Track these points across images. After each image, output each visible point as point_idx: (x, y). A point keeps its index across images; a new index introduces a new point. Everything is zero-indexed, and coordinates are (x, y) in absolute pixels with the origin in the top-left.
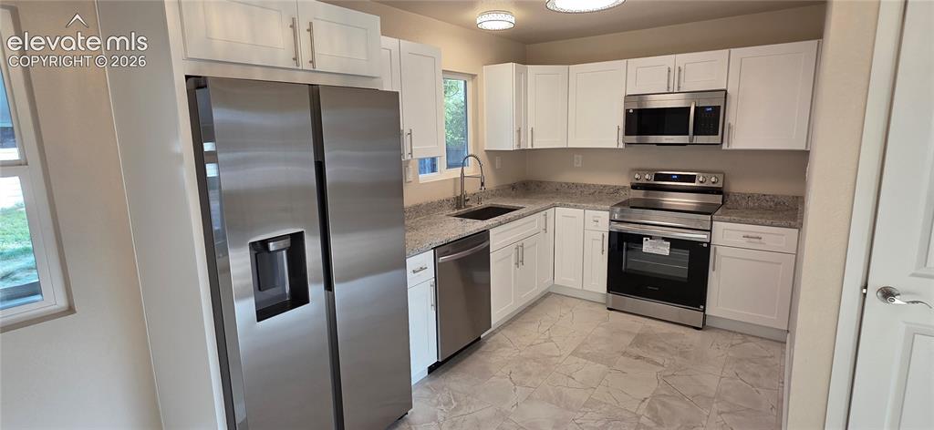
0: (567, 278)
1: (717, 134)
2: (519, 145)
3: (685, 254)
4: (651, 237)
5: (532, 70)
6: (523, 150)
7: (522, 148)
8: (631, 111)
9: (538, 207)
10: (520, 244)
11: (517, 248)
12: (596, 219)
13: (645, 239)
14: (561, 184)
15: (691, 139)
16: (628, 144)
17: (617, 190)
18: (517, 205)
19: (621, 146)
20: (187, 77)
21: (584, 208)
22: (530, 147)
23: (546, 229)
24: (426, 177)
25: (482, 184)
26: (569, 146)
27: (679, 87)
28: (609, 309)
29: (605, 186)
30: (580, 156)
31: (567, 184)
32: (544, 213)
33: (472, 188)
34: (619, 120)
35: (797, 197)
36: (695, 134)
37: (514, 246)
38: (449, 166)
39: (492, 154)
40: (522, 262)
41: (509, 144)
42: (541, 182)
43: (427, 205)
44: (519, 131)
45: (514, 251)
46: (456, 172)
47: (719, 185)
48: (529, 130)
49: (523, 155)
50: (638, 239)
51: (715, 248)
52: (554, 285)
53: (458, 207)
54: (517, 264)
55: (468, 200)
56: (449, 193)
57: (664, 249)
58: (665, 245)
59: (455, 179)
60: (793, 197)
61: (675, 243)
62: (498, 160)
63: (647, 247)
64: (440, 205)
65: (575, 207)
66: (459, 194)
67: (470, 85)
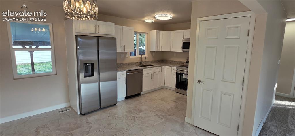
4: (185, 74)
5: (162, 32)
7: (158, 51)
8: (184, 43)
9: (159, 65)
10: (152, 74)
12: (174, 69)
17: (183, 63)
18: (153, 64)
19: (182, 51)
20: (76, 35)
21: (171, 67)
22: (161, 51)
23: (161, 71)
24: (133, 57)
25: (145, 59)
26: (171, 51)
28: (176, 92)
29: (181, 62)
30: (176, 54)
31: (172, 61)
32: (161, 67)
33: (143, 60)
34: (182, 45)
38: (139, 54)
39: (152, 52)
40: (153, 78)
41: (155, 50)
42: (167, 60)
43: (132, 63)
44: (157, 47)
46: (140, 56)
48: (161, 46)
50: (182, 75)
52: (165, 86)
53: (140, 64)
54: (151, 78)
55: (143, 63)
56: (139, 61)
59: (140, 57)
63: (184, 77)
64: (135, 63)
65: (169, 66)
66: (141, 61)
67: (146, 35)
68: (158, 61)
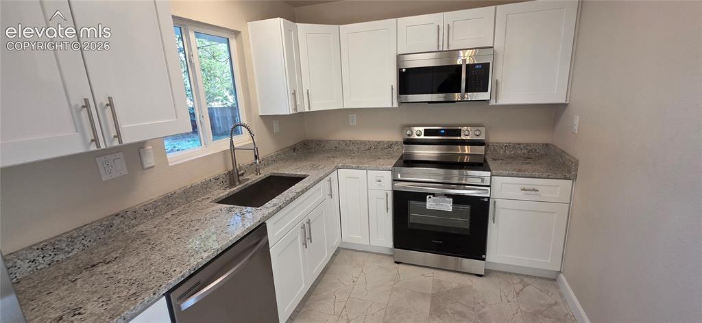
0: (355, 236)
1: (487, 91)
2: (296, 109)
3: (467, 208)
4: (434, 195)
5: (302, 28)
6: (301, 113)
7: (298, 111)
8: (404, 70)
9: (322, 175)
10: (305, 221)
11: (303, 227)
12: (378, 179)
13: (428, 197)
14: (339, 142)
15: (463, 97)
16: (401, 103)
17: (390, 145)
19: (396, 105)
21: (366, 168)
22: (307, 110)
23: (331, 195)
25: (256, 157)
26: (345, 107)
27: (448, 45)
28: (396, 262)
29: (379, 142)
30: (355, 115)
31: (344, 141)
32: (327, 178)
33: (245, 159)
34: (392, 80)
35: (547, 144)
36: (467, 91)
37: (300, 225)
38: (216, 133)
39: (268, 120)
40: (310, 239)
41: (286, 109)
42: (320, 141)
44: (294, 94)
45: (300, 231)
46: (224, 144)
47: (482, 137)
48: (305, 92)
49: (300, 118)
50: (422, 197)
51: (495, 202)
52: (342, 242)
53: (232, 184)
54: (305, 243)
55: (242, 174)
56: (220, 169)
57: (448, 206)
58: (448, 202)
59: (225, 152)
60: (543, 144)
61: (458, 200)
62: (275, 125)
63: (431, 204)
64: (206, 186)
65: (358, 168)
66: (231, 168)
67: (233, 43)
68: (294, 150)
